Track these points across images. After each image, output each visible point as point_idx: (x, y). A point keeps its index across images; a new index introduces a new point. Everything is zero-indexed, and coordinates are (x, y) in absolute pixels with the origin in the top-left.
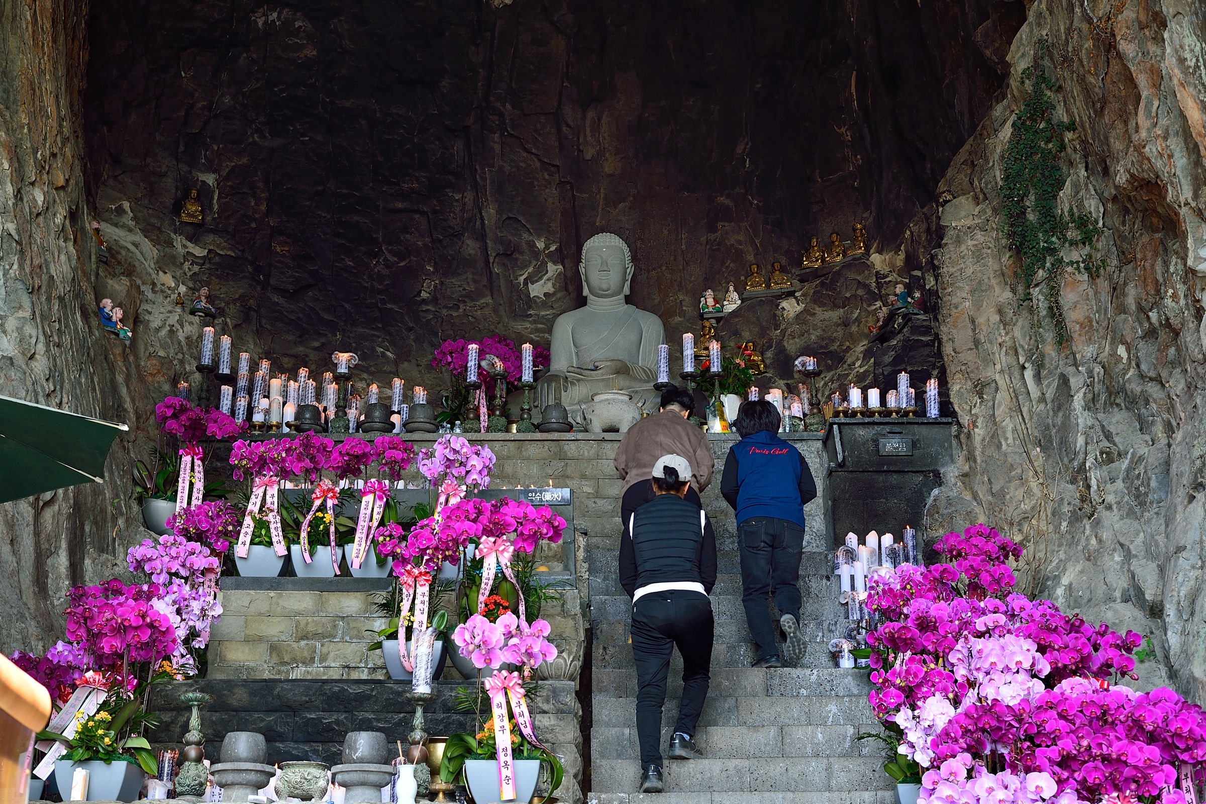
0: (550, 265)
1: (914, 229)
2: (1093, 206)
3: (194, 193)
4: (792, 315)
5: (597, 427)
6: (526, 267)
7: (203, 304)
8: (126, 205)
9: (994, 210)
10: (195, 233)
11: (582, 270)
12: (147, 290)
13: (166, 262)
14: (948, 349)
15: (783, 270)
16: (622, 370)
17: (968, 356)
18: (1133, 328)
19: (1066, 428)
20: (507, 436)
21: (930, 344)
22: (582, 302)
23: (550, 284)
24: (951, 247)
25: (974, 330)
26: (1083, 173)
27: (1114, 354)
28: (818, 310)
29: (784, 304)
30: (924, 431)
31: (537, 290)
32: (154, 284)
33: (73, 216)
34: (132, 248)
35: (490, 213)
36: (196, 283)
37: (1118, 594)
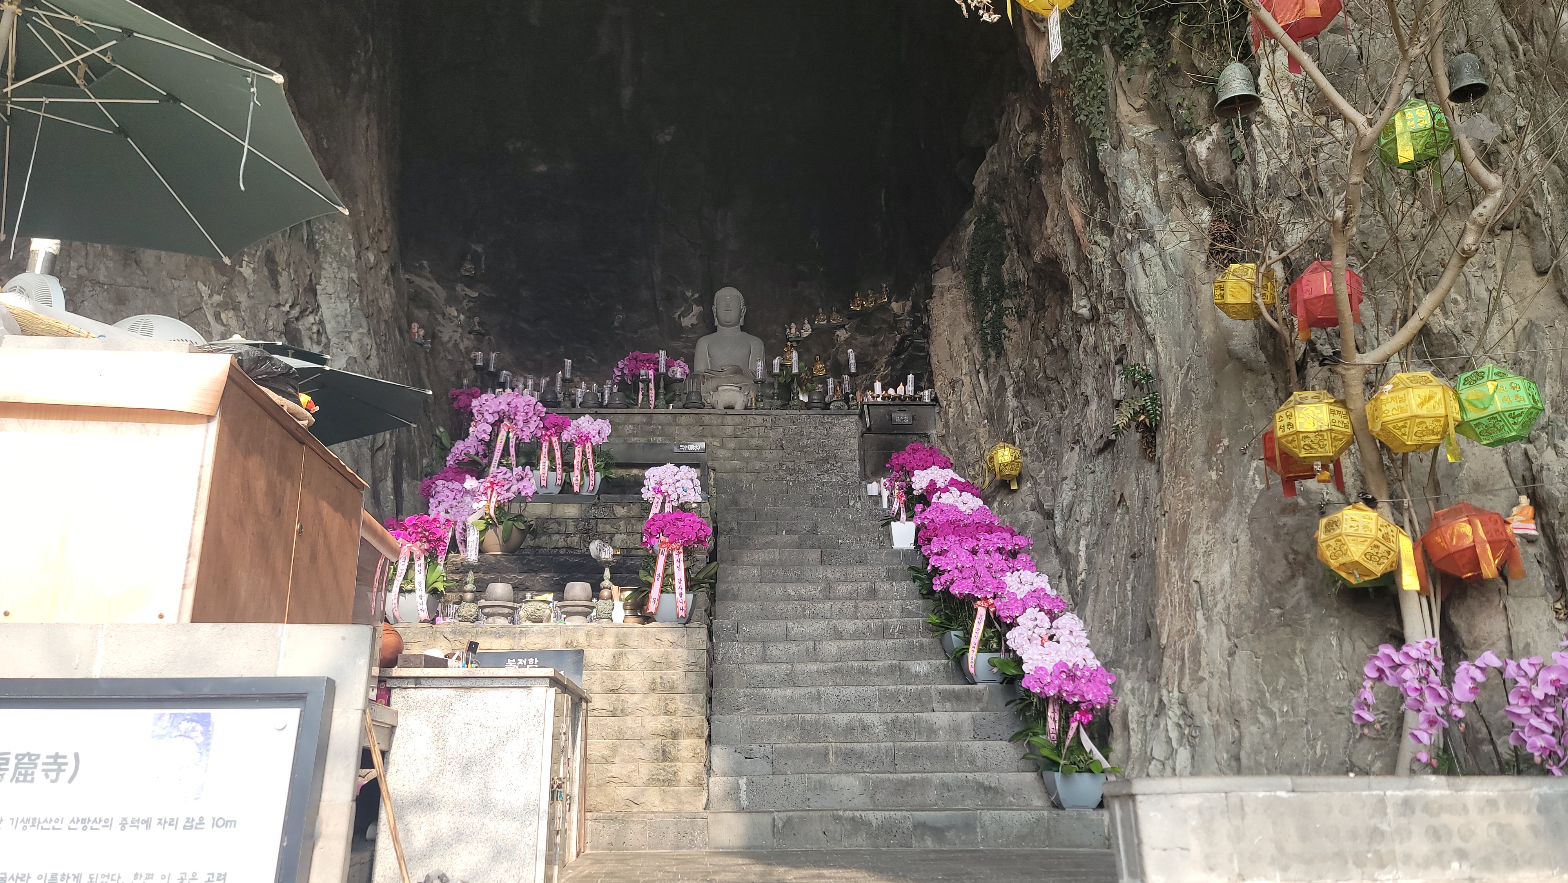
0: (694, 307)
1: (917, 287)
2: (1021, 274)
3: (469, 257)
4: (843, 338)
5: (720, 406)
6: (679, 307)
7: (477, 328)
8: (425, 263)
9: (964, 276)
10: (470, 282)
11: (714, 310)
12: (439, 317)
13: (452, 300)
14: (934, 360)
15: (838, 312)
16: (738, 371)
17: (948, 365)
18: (1043, 348)
19: (1003, 407)
20: (668, 411)
21: (925, 358)
22: (714, 330)
23: (695, 318)
24: (938, 298)
25: (950, 349)
26: (1016, 254)
27: (1031, 363)
28: (858, 336)
29: (838, 333)
30: (919, 409)
31: (687, 322)
32: (444, 314)
33: (393, 270)
34: (429, 290)
35: (658, 273)
36: (471, 313)
37: (1028, 506)
